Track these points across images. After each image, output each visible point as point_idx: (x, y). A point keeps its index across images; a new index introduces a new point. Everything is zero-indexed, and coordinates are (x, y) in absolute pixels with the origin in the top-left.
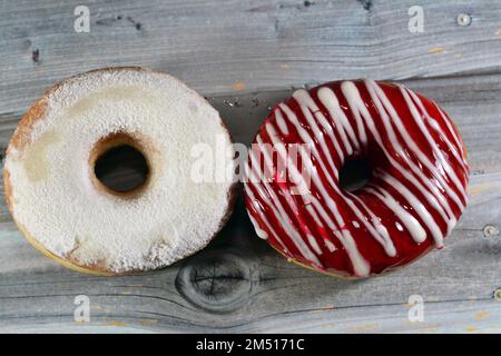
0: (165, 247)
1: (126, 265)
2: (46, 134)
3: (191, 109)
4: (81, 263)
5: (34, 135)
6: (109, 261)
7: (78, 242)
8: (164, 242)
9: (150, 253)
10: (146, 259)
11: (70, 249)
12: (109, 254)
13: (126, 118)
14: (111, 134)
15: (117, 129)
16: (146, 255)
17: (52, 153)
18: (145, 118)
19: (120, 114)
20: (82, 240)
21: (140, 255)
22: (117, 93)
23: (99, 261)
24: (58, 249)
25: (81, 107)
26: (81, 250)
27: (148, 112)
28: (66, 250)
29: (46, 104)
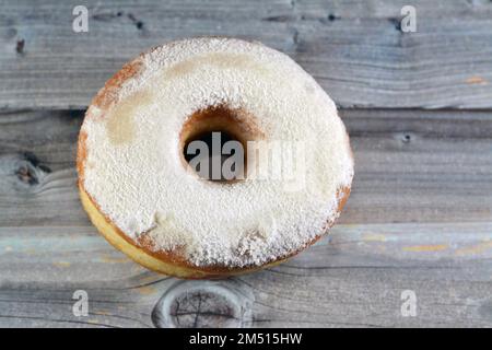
0: (259, 240)
1: (209, 257)
2: (137, 93)
3: (307, 89)
4: (156, 249)
5: (123, 94)
6: (190, 249)
7: (157, 220)
8: (258, 234)
9: (240, 246)
10: (235, 252)
11: (146, 228)
12: (192, 239)
13: (232, 90)
14: (210, 107)
15: (219, 102)
16: (235, 246)
17: (141, 115)
18: (253, 92)
19: (226, 84)
20: (163, 218)
21: (228, 246)
22: (223, 61)
23: (178, 248)
24: (131, 227)
25: (181, 69)
26: (159, 231)
27: (258, 85)
28: (141, 228)
29: (140, 64)
